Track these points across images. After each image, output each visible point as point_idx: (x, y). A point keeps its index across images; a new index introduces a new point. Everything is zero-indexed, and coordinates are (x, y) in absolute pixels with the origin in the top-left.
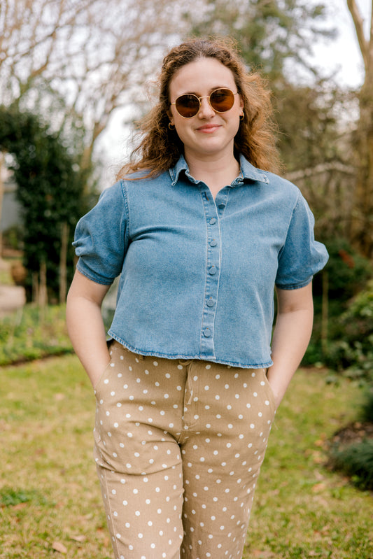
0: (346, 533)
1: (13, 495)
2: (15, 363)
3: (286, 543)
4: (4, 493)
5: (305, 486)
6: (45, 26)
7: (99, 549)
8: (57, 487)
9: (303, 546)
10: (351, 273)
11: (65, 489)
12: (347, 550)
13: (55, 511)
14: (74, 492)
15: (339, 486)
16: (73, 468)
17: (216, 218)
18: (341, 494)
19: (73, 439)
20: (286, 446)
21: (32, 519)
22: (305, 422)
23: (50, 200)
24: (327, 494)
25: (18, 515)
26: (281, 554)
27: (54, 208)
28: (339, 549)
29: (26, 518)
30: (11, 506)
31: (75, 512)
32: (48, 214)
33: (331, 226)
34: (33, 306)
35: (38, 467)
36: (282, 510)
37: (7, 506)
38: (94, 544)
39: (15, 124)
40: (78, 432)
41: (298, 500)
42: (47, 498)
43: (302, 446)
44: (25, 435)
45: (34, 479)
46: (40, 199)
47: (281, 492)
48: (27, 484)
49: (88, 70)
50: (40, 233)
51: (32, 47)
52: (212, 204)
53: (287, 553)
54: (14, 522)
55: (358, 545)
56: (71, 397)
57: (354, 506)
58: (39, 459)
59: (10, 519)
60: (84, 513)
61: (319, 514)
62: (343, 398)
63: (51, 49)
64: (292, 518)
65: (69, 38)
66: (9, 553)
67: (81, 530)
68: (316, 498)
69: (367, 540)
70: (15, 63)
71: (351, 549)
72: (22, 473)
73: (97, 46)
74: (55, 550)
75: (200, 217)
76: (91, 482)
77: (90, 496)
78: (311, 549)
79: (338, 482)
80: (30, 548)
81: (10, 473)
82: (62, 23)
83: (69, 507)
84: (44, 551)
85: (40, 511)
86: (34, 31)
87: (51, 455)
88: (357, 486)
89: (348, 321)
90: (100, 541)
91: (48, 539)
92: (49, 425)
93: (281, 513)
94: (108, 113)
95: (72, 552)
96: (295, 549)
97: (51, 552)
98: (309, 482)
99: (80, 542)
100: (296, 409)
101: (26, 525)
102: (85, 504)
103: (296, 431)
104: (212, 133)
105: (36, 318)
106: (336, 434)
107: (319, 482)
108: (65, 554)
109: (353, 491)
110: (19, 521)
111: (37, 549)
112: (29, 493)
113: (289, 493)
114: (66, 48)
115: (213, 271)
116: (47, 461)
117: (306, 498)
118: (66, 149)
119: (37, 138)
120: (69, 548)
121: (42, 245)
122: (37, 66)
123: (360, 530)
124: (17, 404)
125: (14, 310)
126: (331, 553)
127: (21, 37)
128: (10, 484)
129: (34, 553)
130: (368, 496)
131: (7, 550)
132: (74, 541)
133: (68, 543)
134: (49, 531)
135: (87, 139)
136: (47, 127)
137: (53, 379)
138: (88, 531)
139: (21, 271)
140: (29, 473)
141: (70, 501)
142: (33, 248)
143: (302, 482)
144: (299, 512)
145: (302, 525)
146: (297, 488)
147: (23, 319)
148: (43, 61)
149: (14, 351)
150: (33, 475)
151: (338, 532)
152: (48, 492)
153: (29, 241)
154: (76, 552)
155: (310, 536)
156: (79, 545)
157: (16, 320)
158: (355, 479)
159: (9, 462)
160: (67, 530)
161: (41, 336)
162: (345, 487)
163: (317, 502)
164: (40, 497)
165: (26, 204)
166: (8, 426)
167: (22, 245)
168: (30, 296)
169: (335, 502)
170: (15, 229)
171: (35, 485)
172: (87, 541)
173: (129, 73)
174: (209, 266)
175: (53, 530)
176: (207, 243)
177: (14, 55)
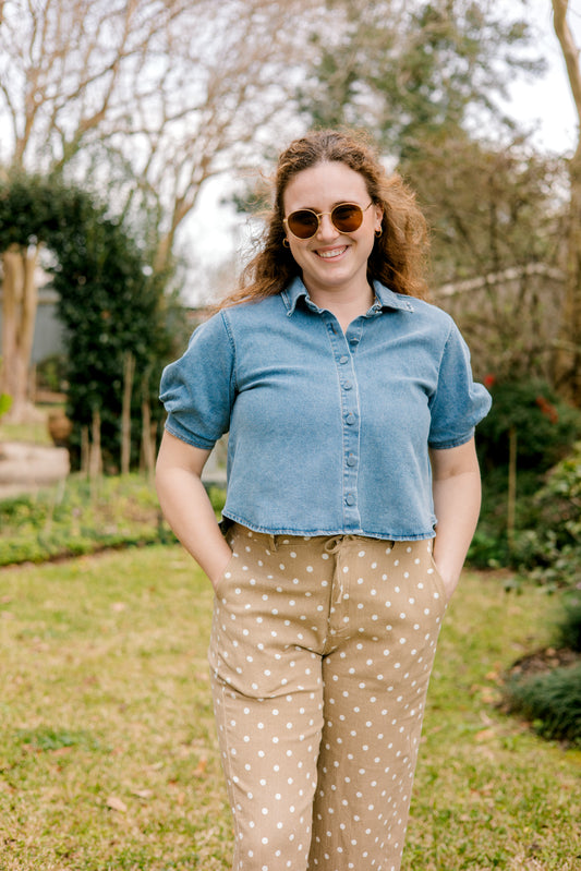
0: (516, 792)
1: (53, 737)
2: (53, 559)
3: (431, 804)
4: (40, 734)
5: (467, 733)
6: (103, 52)
7: (171, 808)
8: (114, 727)
9: (452, 808)
10: (554, 431)
11: (126, 730)
12: (514, 814)
13: (111, 759)
14: (138, 735)
15: (515, 734)
16: (137, 704)
17: (348, 355)
18: (515, 743)
19: (137, 664)
20: (443, 679)
21: (79, 768)
22: (473, 647)
23: (107, 318)
24: (496, 744)
25: (59, 763)
26: (422, 818)
27: (113, 331)
28: (503, 813)
29: (71, 766)
30: (50, 751)
31: (138, 761)
32: (105, 339)
33: (525, 359)
34: (81, 476)
35: (87, 701)
36: (429, 762)
37: (45, 750)
38: (164, 801)
39: (57, 204)
40: (144, 655)
41: (453, 751)
42: (99, 742)
43: (467, 679)
44: (70, 658)
45: (82, 717)
46: (94, 317)
47: (430, 739)
48: (72, 724)
49: (166, 119)
50: (92, 368)
51: (82, 86)
52: (341, 338)
53: (430, 816)
54: (54, 771)
55: (530, 809)
56: (135, 608)
57: (533, 761)
58: (89, 691)
59: (48, 767)
60: (151, 762)
61: (480, 769)
62: (533, 614)
63: (112, 88)
64: (441, 772)
65: (138, 70)
66: (47, 810)
67: (146, 783)
68: (479, 749)
69: (543, 803)
70: (56, 109)
71: (520, 814)
72: (66, 709)
73: (181, 84)
74: (110, 808)
75: (327, 354)
76: (162, 723)
77: (159, 740)
78: (463, 813)
79: (514, 728)
80: (76, 804)
81: (48, 708)
82: (129, 47)
83: (130, 754)
84: (96, 809)
85: (91, 758)
86: (86, 60)
87: (106, 685)
88: (541, 733)
89: (545, 502)
90: (173, 798)
91: (101, 793)
92: (103, 645)
93: (427, 767)
94: (196, 184)
95: (133, 811)
96: (441, 812)
97: (105, 810)
98: (472, 727)
99: (145, 799)
100: (462, 629)
101: (71, 775)
102: (153, 751)
103: (459, 659)
104: (336, 262)
105: (87, 494)
106: (517, 663)
107: (486, 728)
108: (124, 813)
109: (534, 740)
110: (60, 769)
111: (86, 806)
112: (73, 734)
113: (441, 741)
114: (135, 84)
115: (351, 420)
116: (100, 693)
117: (466, 749)
118: (133, 241)
119: (89, 226)
120: (130, 806)
121: (94, 385)
122: (90, 113)
123: (535, 789)
124: (58, 616)
125: (52, 482)
126: (491, 818)
127: (66, 69)
128: (49, 723)
129: (81, 811)
130: (555, 747)
131: (45, 806)
132: (137, 797)
133: (129, 799)
134: (102, 784)
135: (165, 226)
136: (105, 209)
137: (109, 583)
138: (156, 786)
139: (64, 424)
140: (75, 709)
141: (132, 746)
142: (82, 390)
143: (461, 727)
144: (452, 766)
145: (455, 782)
146: (455, 734)
147: (66, 494)
148: (99, 105)
149: (54, 541)
150: (80, 712)
151: (504, 792)
152: (101, 734)
153: (77, 379)
154: (139, 811)
155: (464, 796)
156: (142, 801)
157: (56, 496)
158: (538, 723)
159: (47, 694)
160: (127, 783)
161: (93, 520)
162: (523, 735)
163: (480, 754)
164: (91, 741)
165: (73, 325)
166: (45, 646)
167: (65, 385)
168: (76, 462)
169: (506, 755)
170: (55, 360)
171: (84, 724)
172: (155, 797)
173: (228, 124)
174: (345, 413)
175: (108, 783)
176: (339, 386)
177: (55, 98)
